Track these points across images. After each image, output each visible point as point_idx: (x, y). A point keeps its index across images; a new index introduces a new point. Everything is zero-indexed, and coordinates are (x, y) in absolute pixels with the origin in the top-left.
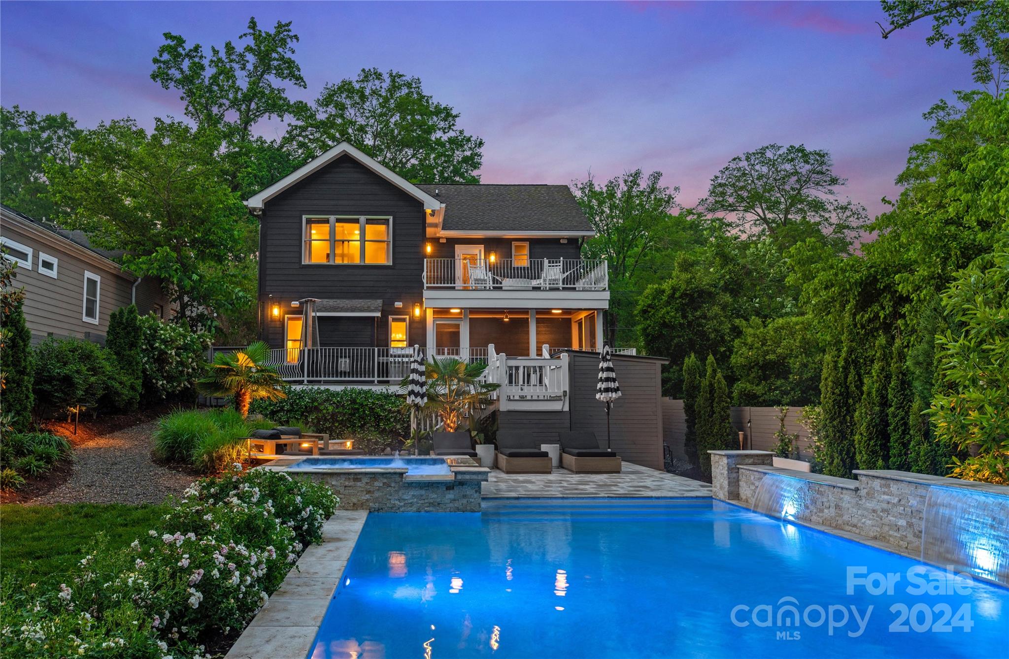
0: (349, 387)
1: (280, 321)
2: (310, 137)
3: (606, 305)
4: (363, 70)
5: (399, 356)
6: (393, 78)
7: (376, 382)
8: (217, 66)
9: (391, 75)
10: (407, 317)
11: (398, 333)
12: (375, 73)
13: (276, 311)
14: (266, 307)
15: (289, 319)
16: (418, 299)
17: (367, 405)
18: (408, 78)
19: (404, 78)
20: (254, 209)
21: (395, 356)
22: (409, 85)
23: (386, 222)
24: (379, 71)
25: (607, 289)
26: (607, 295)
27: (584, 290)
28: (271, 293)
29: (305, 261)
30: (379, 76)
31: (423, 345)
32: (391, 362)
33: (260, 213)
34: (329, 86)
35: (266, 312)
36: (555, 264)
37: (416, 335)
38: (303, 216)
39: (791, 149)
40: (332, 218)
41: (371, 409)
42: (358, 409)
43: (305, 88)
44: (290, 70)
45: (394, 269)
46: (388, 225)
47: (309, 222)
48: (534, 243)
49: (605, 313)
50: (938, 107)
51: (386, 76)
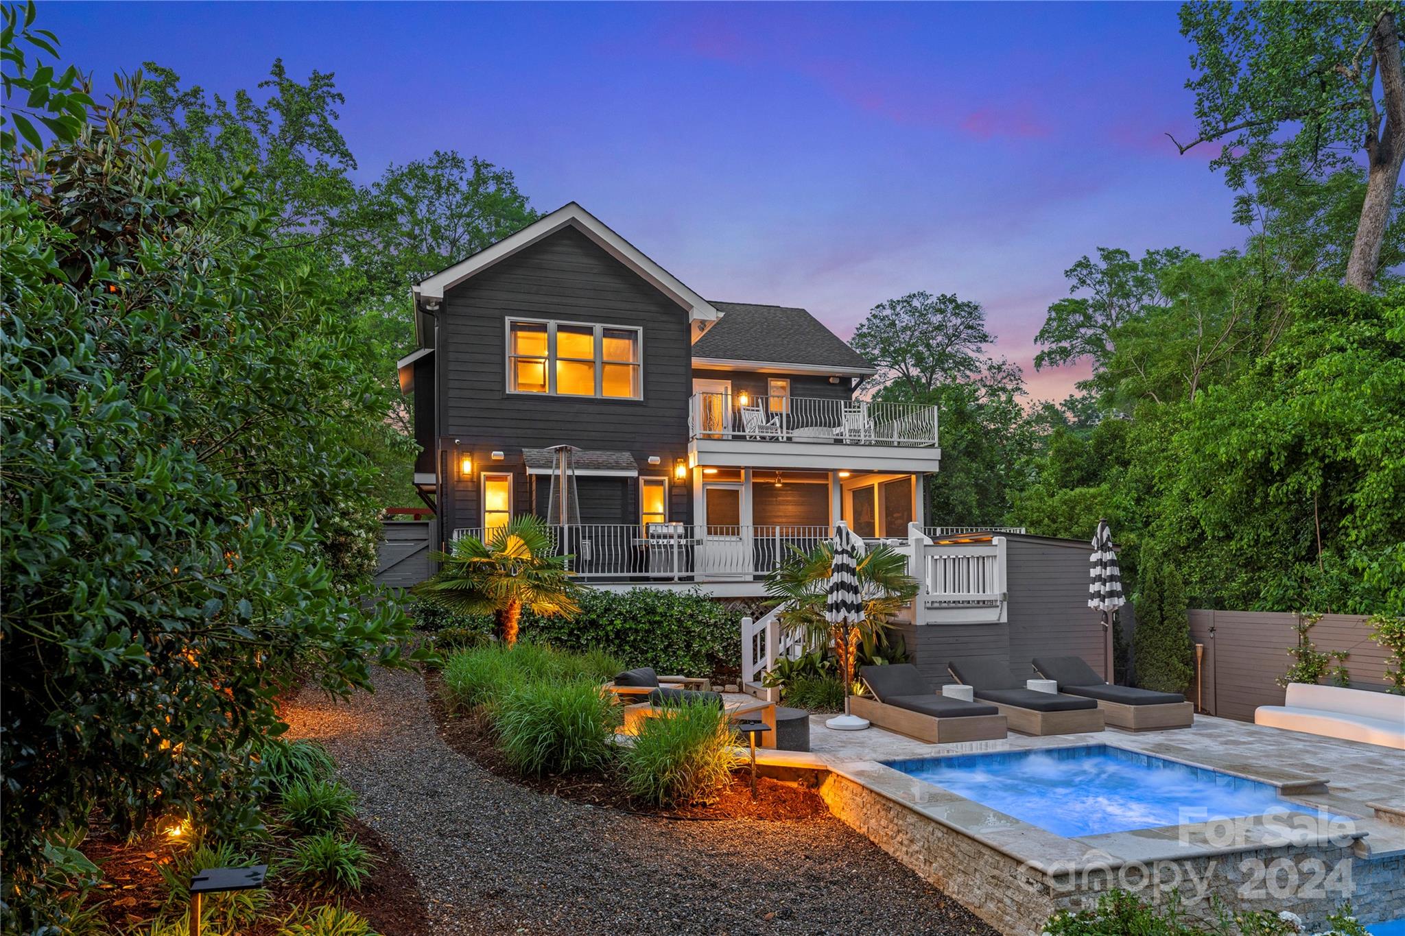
0: (638, 586)
1: (472, 481)
2: (358, 238)
3: (934, 468)
4: (437, 153)
5: (665, 537)
6: (478, 167)
7: (676, 579)
8: (224, 124)
9: (475, 163)
10: (666, 478)
11: (654, 504)
12: (453, 159)
13: (467, 466)
14: (449, 458)
15: (488, 478)
16: (681, 453)
17: (672, 616)
18: (497, 169)
19: (493, 169)
20: (428, 300)
21: (659, 537)
22: (498, 178)
23: (632, 335)
24: (460, 157)
25: (936, 445)
26: (936, 453)
27: (899, 445)
28: (458, 436)
29: (510, 389)
30: (457, 163)
31: (689, 520)
32: (653, 546)
33: (437, 308)
34: (394, 168)
35: (449, 469)
36: (852, 410)
37: (680, 505)
38: (507, 318)
39: (943, 299)
40: (552, 324)
41: (679, 621)
42: (659, 623)
43: (355, 169)
44: (331, 141)
45: (645, 406)
46: (635, 341)
47: (515, 327)
48: (795, 379)
49: (927, 477)
50: (1079, 264)
51: (468, 165)
